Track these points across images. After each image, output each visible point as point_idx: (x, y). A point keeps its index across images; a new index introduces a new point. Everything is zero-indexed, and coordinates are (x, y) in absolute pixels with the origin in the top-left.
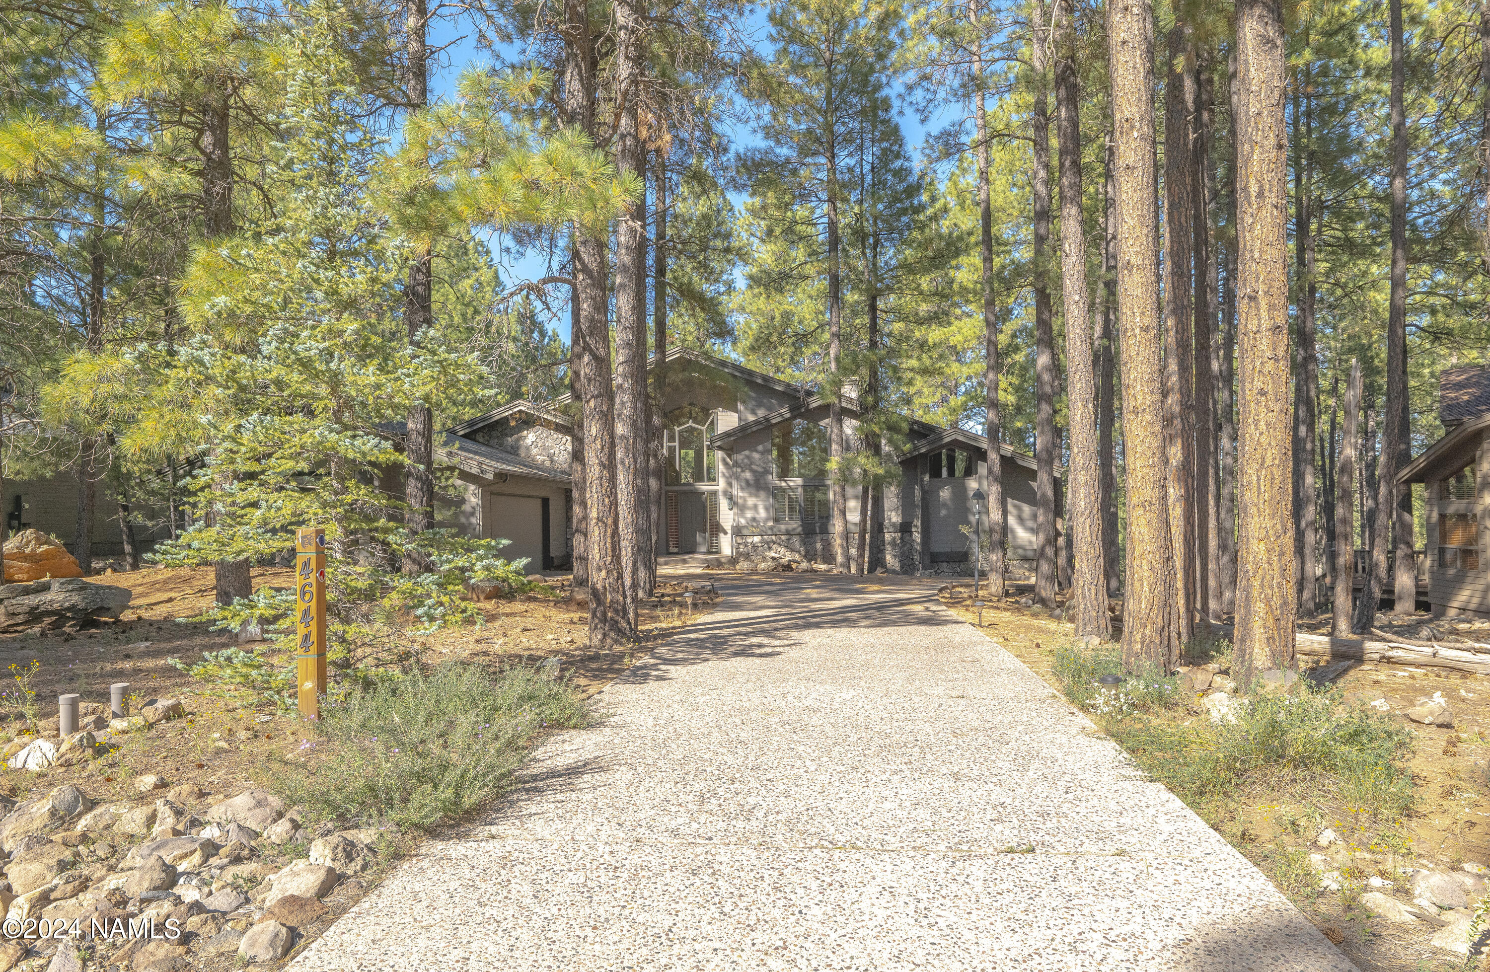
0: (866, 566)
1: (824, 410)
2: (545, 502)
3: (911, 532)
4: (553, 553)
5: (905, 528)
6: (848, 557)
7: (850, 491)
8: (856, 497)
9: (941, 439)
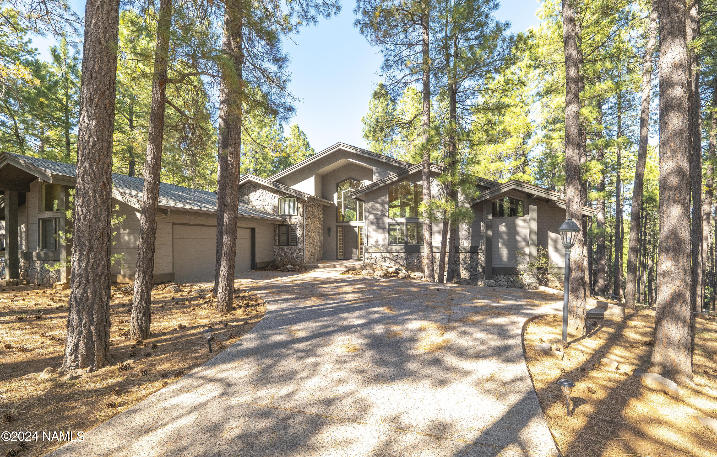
0: (445, 278)
1: (418, 175)
2: (253, 231)
3: (478, 254)
4: (257, 261)
5: (474, 250)
6: (432, 272)
7: (435, 229)
8: (439, 232)
9: (500, 189)
